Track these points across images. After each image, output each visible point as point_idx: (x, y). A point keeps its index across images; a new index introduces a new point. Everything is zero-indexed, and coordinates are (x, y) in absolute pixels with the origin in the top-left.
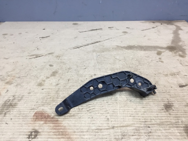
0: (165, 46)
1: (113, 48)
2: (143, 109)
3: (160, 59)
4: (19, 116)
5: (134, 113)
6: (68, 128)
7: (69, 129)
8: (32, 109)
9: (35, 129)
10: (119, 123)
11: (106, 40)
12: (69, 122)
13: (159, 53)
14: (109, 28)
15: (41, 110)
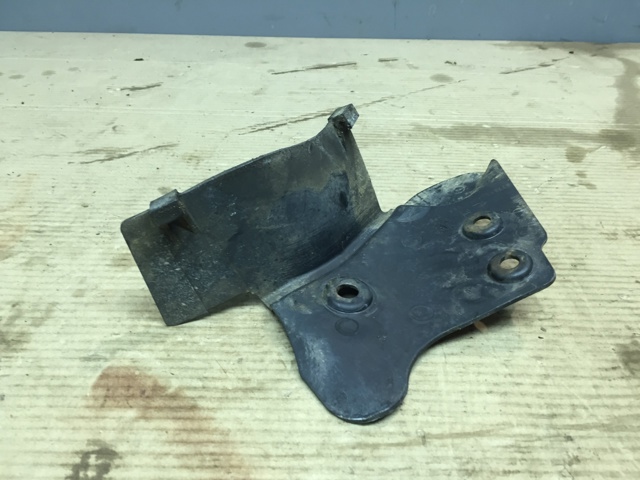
0: (594, 129)
1: (400, 134)
2: (539, 362)
3: (581, 174)
4: (34, 387)
5: (502, 379)
6: (238, 437)
7: (242, 443)
8: (88, 359)
9: (99, 441)
10: (447, 420)
11: (374, 102)
12: (241, 415)
13: (575, 156)
14: (381, 61)
15: (127, 363)
